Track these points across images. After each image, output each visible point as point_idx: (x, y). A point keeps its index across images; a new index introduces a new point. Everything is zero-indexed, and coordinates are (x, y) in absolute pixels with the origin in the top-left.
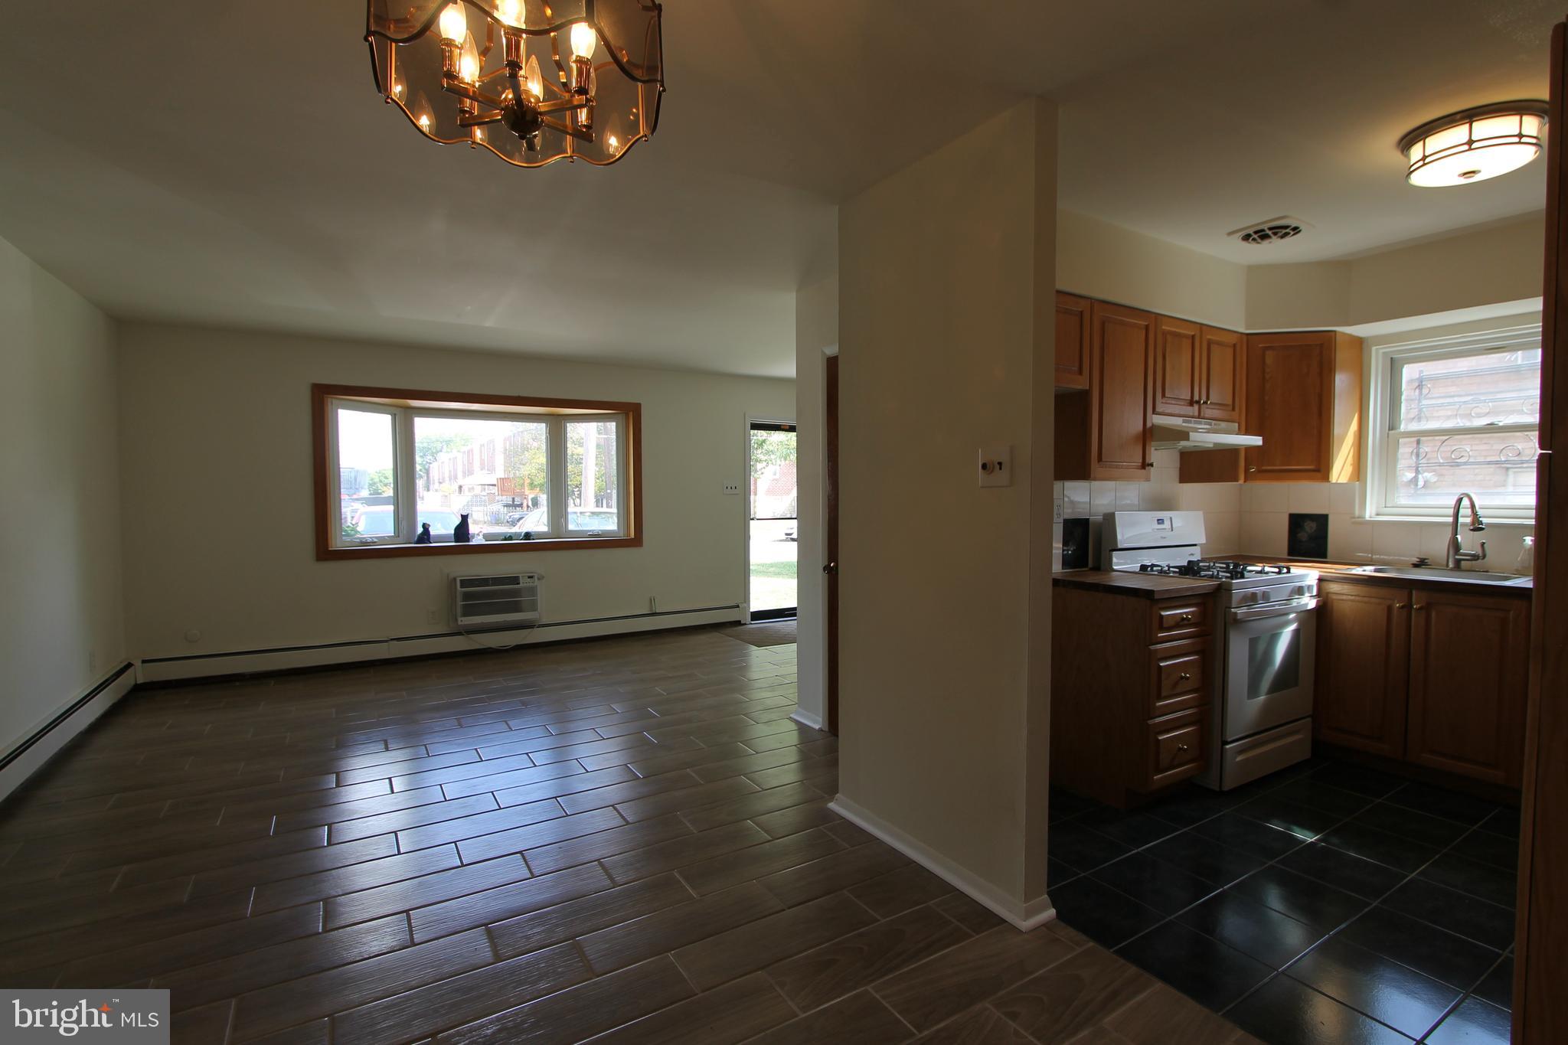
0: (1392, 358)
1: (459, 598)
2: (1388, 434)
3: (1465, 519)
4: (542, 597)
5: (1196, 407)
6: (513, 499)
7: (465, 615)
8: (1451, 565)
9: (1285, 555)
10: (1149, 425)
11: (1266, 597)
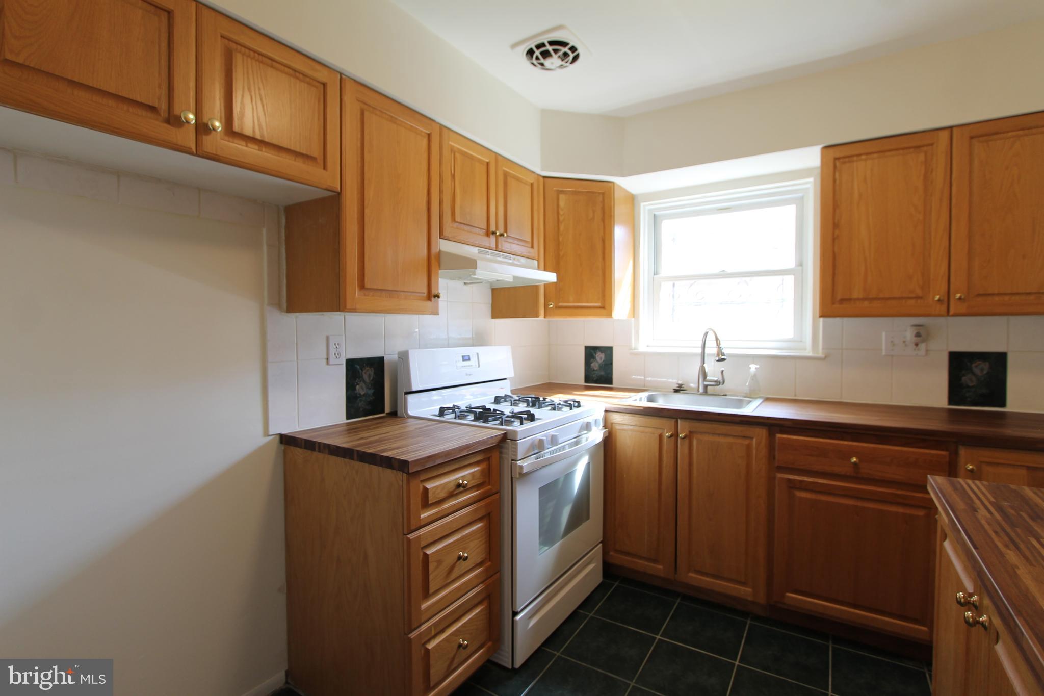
0: (654, 215)
2: (653, 278)
3: (711, 349)
5: (493, 238)
8: (701, 390)
9: (581, 381)
10: (434, 250)
11: (554, 440)
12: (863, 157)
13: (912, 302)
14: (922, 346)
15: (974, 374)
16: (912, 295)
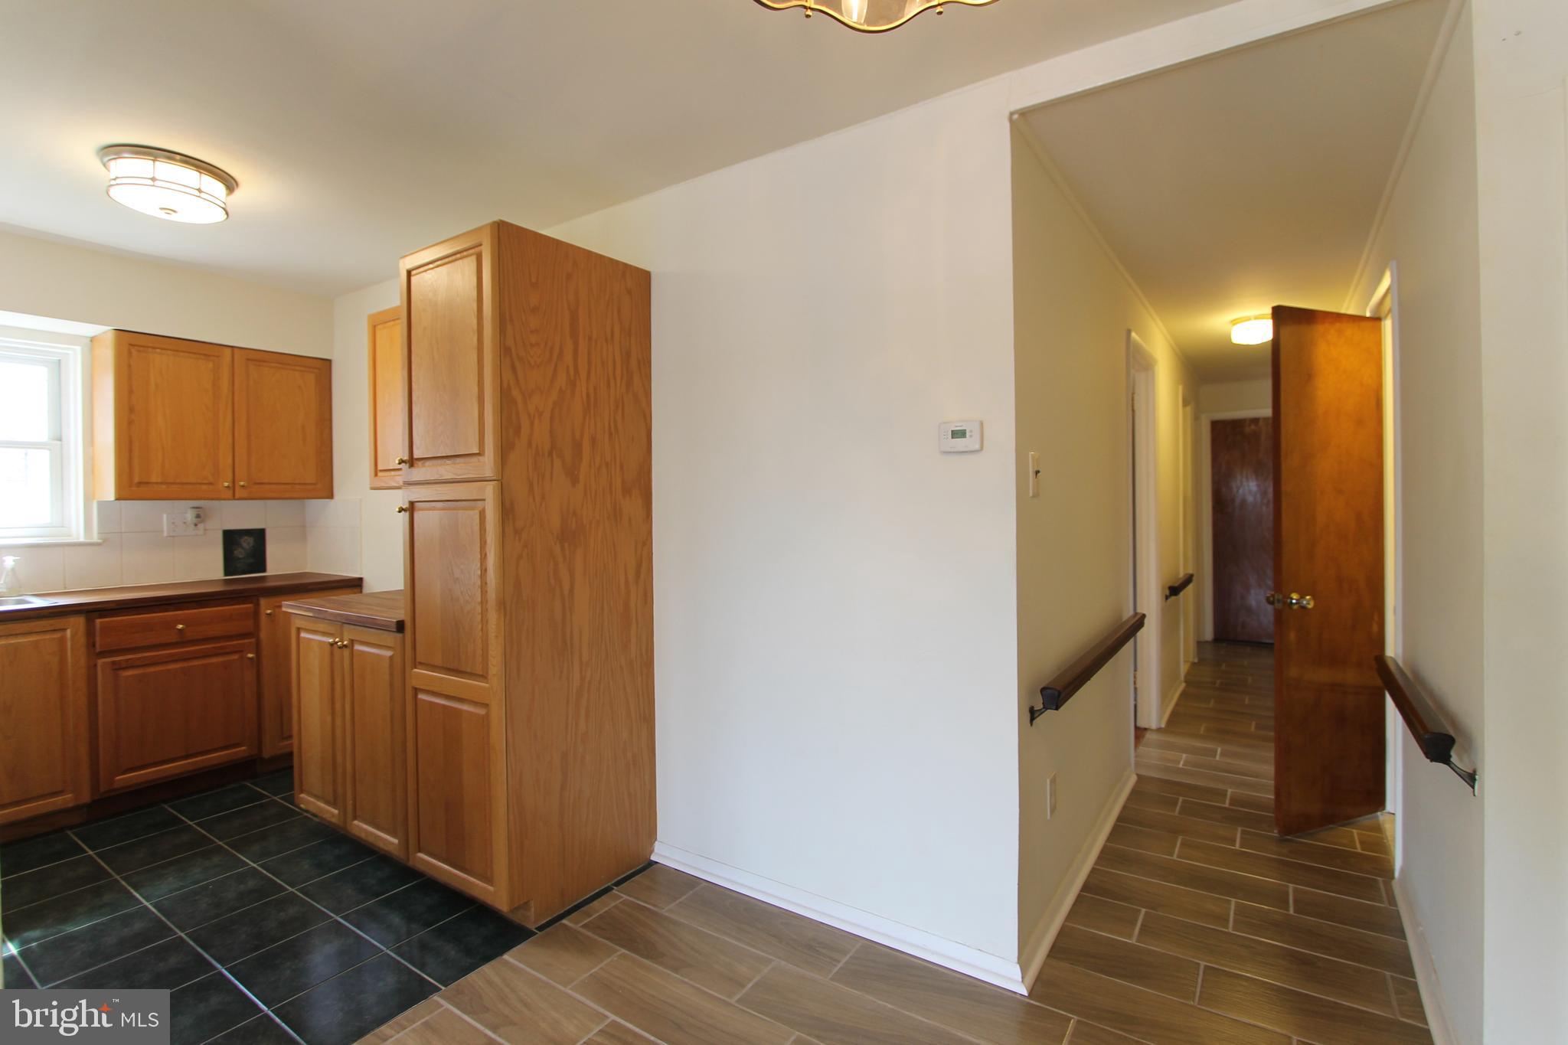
12: (158, 350)
13: (204, 487)
14: (201, 526)
15: (243, 548)
16: (205, 482)
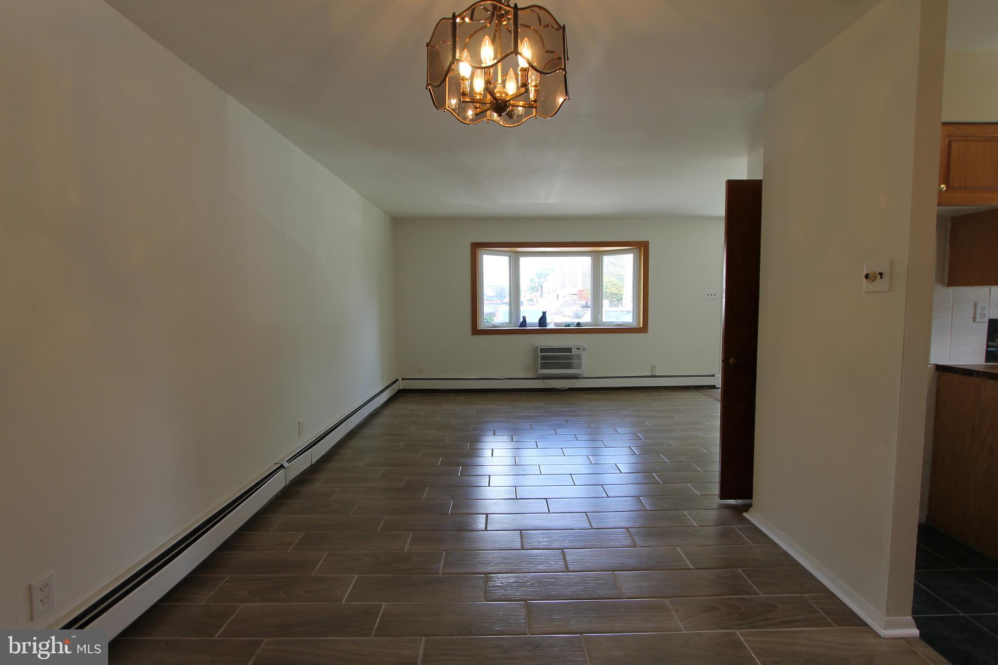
1: (539, 358)
4: (585, 361)
6: (587, 303)
7: (542, 368)
